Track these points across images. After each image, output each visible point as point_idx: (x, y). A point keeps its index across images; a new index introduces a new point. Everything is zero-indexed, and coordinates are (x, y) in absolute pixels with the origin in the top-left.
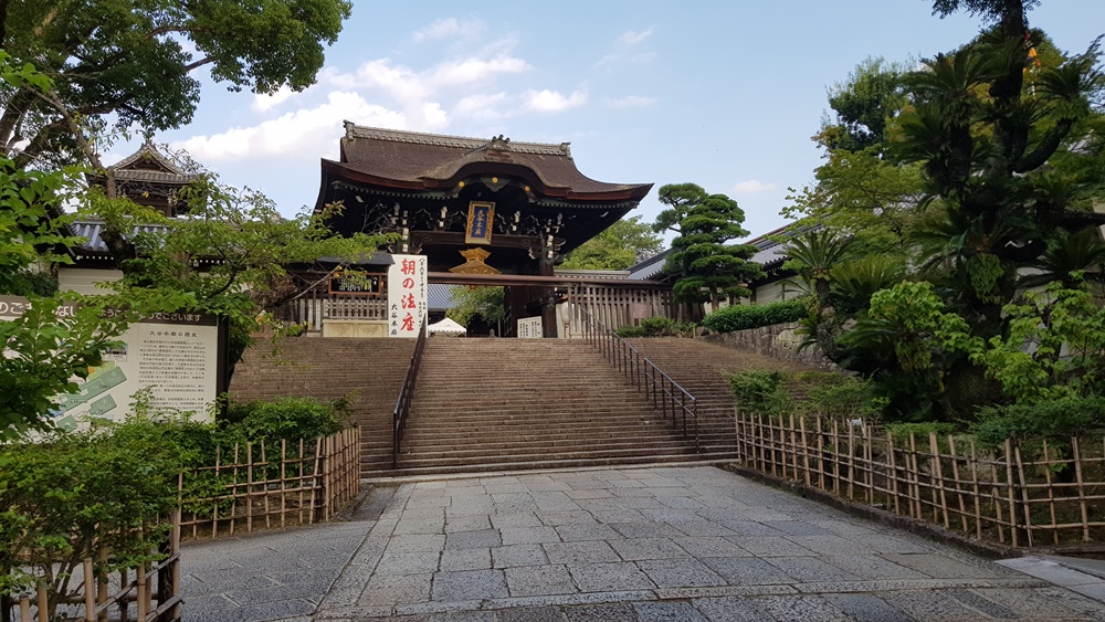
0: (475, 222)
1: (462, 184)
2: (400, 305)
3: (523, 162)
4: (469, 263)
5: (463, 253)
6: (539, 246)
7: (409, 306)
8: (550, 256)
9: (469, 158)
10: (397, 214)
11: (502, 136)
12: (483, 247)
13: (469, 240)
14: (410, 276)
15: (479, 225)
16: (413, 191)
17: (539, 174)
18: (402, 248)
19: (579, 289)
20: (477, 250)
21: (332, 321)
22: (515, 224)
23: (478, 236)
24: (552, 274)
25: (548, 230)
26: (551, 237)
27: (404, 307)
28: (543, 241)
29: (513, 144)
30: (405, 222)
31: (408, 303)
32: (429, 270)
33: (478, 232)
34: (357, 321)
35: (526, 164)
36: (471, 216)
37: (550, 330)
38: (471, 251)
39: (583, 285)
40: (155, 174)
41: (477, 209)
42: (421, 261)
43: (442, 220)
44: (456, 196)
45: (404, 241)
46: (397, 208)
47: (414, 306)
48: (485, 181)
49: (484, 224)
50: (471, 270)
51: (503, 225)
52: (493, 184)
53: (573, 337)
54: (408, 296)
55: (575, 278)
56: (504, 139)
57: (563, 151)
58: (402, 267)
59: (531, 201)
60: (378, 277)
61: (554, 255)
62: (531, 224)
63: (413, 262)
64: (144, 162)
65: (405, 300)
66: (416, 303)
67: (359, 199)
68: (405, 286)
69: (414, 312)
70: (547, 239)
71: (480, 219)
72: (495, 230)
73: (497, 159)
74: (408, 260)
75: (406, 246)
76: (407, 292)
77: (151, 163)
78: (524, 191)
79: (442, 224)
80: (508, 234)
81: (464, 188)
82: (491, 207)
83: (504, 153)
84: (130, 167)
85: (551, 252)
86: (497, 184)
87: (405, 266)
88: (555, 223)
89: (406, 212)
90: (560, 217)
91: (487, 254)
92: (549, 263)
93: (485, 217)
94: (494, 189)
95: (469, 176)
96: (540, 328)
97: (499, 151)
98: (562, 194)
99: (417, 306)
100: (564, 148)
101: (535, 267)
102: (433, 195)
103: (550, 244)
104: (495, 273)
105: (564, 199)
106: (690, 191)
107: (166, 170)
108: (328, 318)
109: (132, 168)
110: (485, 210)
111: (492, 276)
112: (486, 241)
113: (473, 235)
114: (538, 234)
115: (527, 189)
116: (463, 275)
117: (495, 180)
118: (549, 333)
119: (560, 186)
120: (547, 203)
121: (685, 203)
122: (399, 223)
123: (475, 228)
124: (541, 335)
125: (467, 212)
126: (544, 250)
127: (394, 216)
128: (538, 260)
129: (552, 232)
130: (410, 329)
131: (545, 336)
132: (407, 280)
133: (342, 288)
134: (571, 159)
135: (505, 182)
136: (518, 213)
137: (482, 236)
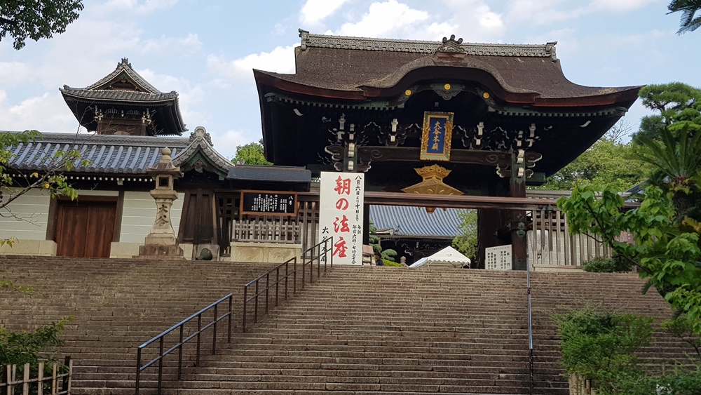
0: (431, 135)
1: (408, 93)
2: (331, 228)
3: (478, 65)
4: (425, 182)
5: (418, 171)
6: (508, 163)
7: (342, 230)
8: (520, 174)
9: (416, 63)
10: (342, 128)
11: (453, 36)
12: (440, 163)
13: (424, 156)
14: (344, 195)
15: (436, 139)
16: (352, 102)
17: (499, 78)
18: (347, 165)
19: (546, 212)
20: (433, 167)
21: (240, 244)
22: (479, 137)
23: (435, 151)
24: (524, 196)
25: (519, 143)
26: (522, 152)
27: (336, 231)
28: (513, 156)
29: (468, 45)
30: (351, 137)
31: (341, 226)
32: (366, 190)
33: (435, 147)
34: (267, 245)
35: (483, 67)
36: (426, 128)
37: (520, 260)
38: (427, 169)
39: (550, 208)
40: (129, 93)
41: (433, 121)
42: (356, 180)
43: (393, 134)
44: (402, 106)
45: (350, 158)
46: (342, 121)
47: (348, 230)
48: (435, 87)
49: (442, 137)
50: (425, 190)
51: (465, 139)
52: (445, 92)
53: (537, 270)
54: (341, 219)
55: (544, 200)
56: (456, 39)
57: (548, 52)
58: (336, 186)
59: (491, 109)
60: (293, 196)
61: (527, 173)
62: (500, 137)
63: (349, 180)
64: (120, 82)
65: (338, 223)
66: (350, 227)
67: (297, 112)
68: (339, 208)
69: (347, 237)
70: (517, 154)
71: (437, 132)
72: (456, 143)
73: (447, 63)
74: (343, 178)
75: (351, 163)
76: (340, 213)
77: (127, 82)
78: (482, 99)
79: (393, 138)
80: (472, 149)
81: (411, 97)
82: (449, 117)
83: (457, 56)
84: (106, 86)
85: (521, 169)
86: (450, 92)
87: (339, 184)
88: (527, 135)
89: (352, 126)
90: (533, 128)
91: (447, 173)
92: (519, 181)
93: (443, 130)
94: (447, 98)
95: (417, 83)
96: (509, 259)
97: (450, 54)
98: (528, 100)
99: (351, 229)
100: (549, 48)
101: (504, 187)
102: (376, 105)
103: (520, 160)
104: (455, 193)
105: (531, 107)
106: (677, 93)
107: (140, 89)
108: (236, 241)
109: (108, 88)
110: (443, 121)
111: (451, 197)
112: (444, 157)
113: (430, 150)
114: (508, 149)
115: (486, 96)
116: (417, 195)
117: (447, 87)
118: (517, 264)
119: (525, 91)
120: (512, 112)
121: (674, 108)
122: (346, 138)
123: (431, 143)
124: (510, 267)
125: (421, 125)
126: (514, 167)
127: (339, 130)
128: (507, 180)
129: (524, 146)
130: (342, 255)
131: (513, 269)
132: (341, 200)
133: (255, 208)
134: (557, 62)
135: (459, 89)
136: (481, 124)
137: (440, 151)
